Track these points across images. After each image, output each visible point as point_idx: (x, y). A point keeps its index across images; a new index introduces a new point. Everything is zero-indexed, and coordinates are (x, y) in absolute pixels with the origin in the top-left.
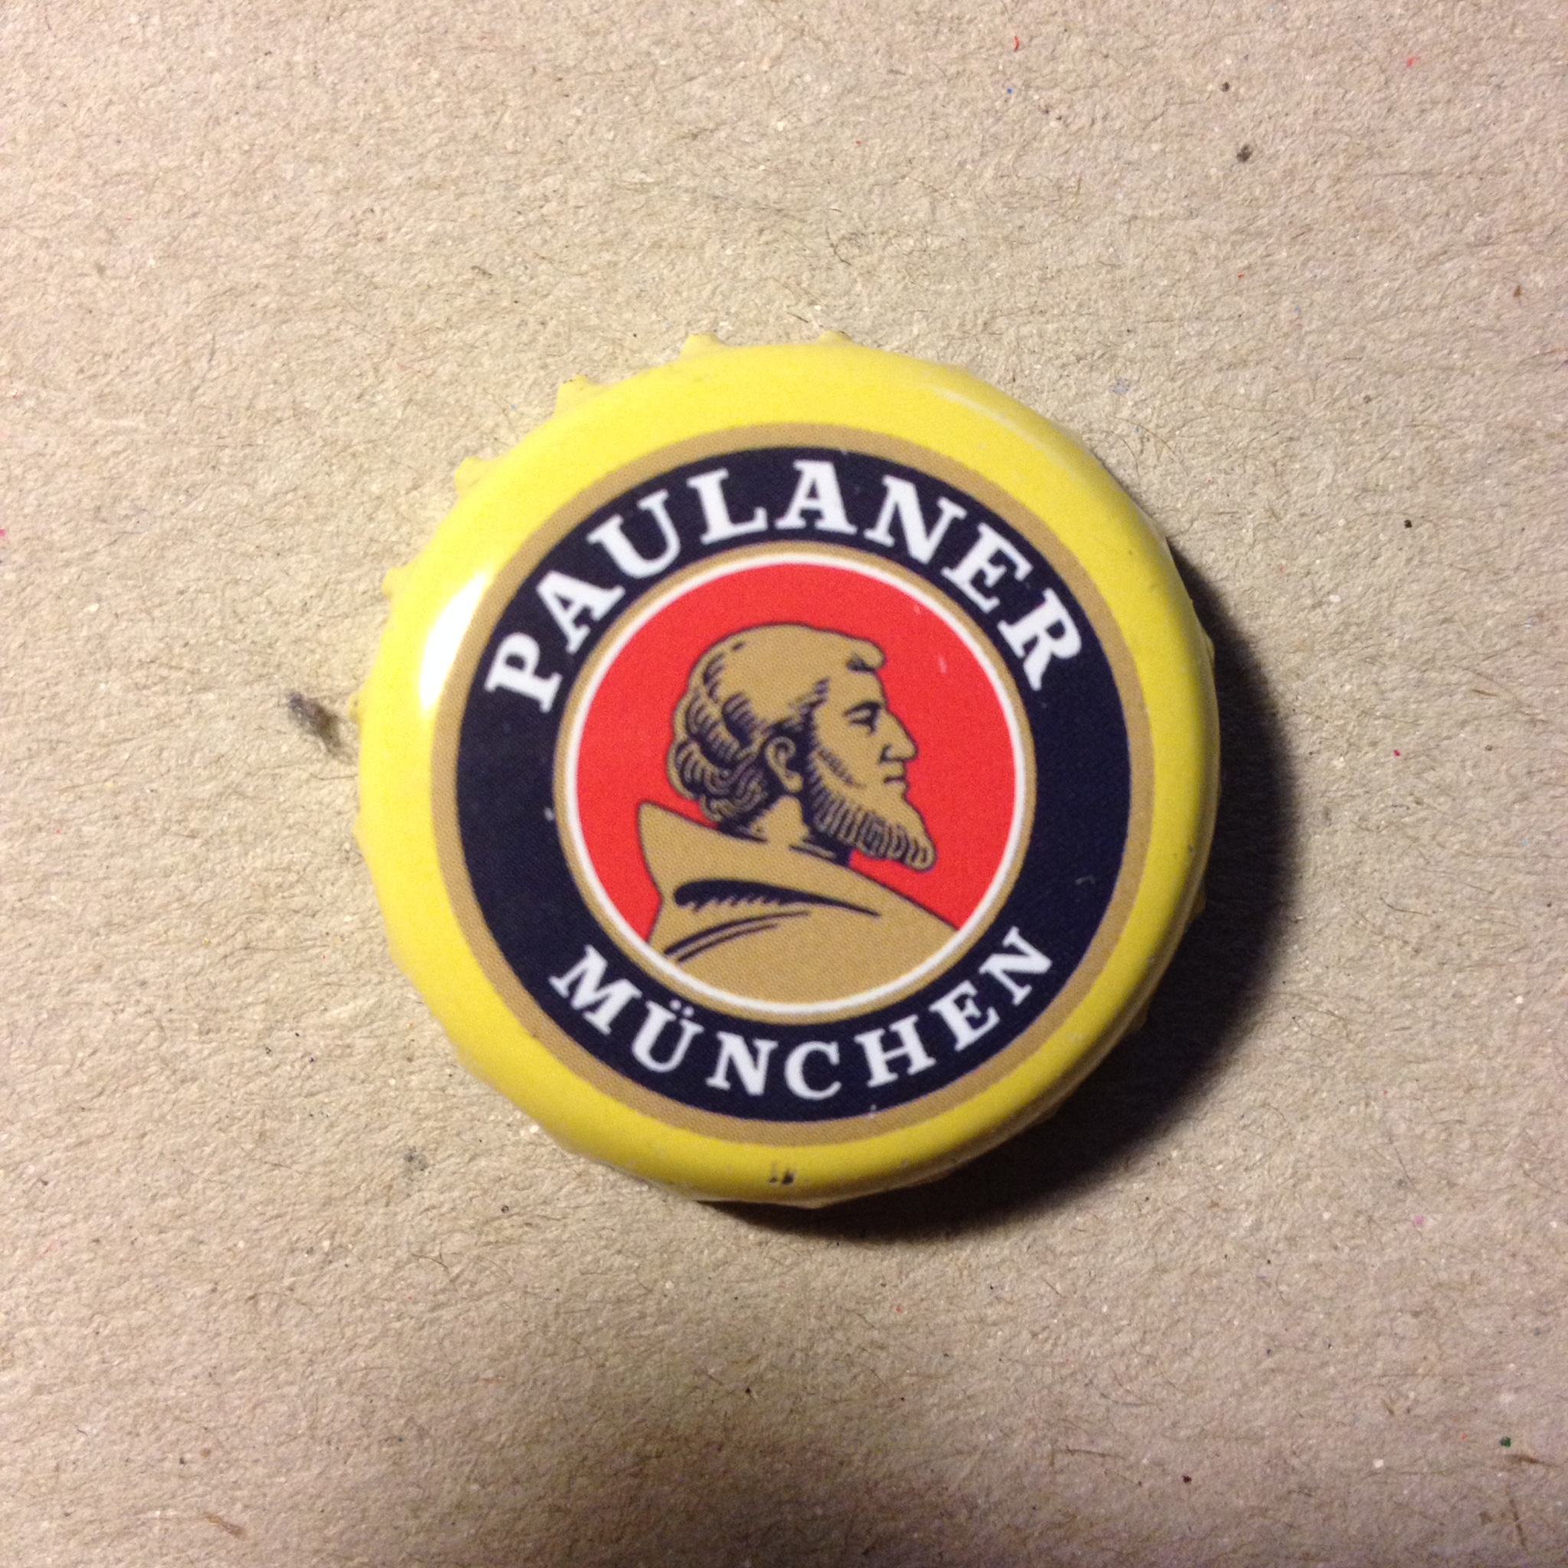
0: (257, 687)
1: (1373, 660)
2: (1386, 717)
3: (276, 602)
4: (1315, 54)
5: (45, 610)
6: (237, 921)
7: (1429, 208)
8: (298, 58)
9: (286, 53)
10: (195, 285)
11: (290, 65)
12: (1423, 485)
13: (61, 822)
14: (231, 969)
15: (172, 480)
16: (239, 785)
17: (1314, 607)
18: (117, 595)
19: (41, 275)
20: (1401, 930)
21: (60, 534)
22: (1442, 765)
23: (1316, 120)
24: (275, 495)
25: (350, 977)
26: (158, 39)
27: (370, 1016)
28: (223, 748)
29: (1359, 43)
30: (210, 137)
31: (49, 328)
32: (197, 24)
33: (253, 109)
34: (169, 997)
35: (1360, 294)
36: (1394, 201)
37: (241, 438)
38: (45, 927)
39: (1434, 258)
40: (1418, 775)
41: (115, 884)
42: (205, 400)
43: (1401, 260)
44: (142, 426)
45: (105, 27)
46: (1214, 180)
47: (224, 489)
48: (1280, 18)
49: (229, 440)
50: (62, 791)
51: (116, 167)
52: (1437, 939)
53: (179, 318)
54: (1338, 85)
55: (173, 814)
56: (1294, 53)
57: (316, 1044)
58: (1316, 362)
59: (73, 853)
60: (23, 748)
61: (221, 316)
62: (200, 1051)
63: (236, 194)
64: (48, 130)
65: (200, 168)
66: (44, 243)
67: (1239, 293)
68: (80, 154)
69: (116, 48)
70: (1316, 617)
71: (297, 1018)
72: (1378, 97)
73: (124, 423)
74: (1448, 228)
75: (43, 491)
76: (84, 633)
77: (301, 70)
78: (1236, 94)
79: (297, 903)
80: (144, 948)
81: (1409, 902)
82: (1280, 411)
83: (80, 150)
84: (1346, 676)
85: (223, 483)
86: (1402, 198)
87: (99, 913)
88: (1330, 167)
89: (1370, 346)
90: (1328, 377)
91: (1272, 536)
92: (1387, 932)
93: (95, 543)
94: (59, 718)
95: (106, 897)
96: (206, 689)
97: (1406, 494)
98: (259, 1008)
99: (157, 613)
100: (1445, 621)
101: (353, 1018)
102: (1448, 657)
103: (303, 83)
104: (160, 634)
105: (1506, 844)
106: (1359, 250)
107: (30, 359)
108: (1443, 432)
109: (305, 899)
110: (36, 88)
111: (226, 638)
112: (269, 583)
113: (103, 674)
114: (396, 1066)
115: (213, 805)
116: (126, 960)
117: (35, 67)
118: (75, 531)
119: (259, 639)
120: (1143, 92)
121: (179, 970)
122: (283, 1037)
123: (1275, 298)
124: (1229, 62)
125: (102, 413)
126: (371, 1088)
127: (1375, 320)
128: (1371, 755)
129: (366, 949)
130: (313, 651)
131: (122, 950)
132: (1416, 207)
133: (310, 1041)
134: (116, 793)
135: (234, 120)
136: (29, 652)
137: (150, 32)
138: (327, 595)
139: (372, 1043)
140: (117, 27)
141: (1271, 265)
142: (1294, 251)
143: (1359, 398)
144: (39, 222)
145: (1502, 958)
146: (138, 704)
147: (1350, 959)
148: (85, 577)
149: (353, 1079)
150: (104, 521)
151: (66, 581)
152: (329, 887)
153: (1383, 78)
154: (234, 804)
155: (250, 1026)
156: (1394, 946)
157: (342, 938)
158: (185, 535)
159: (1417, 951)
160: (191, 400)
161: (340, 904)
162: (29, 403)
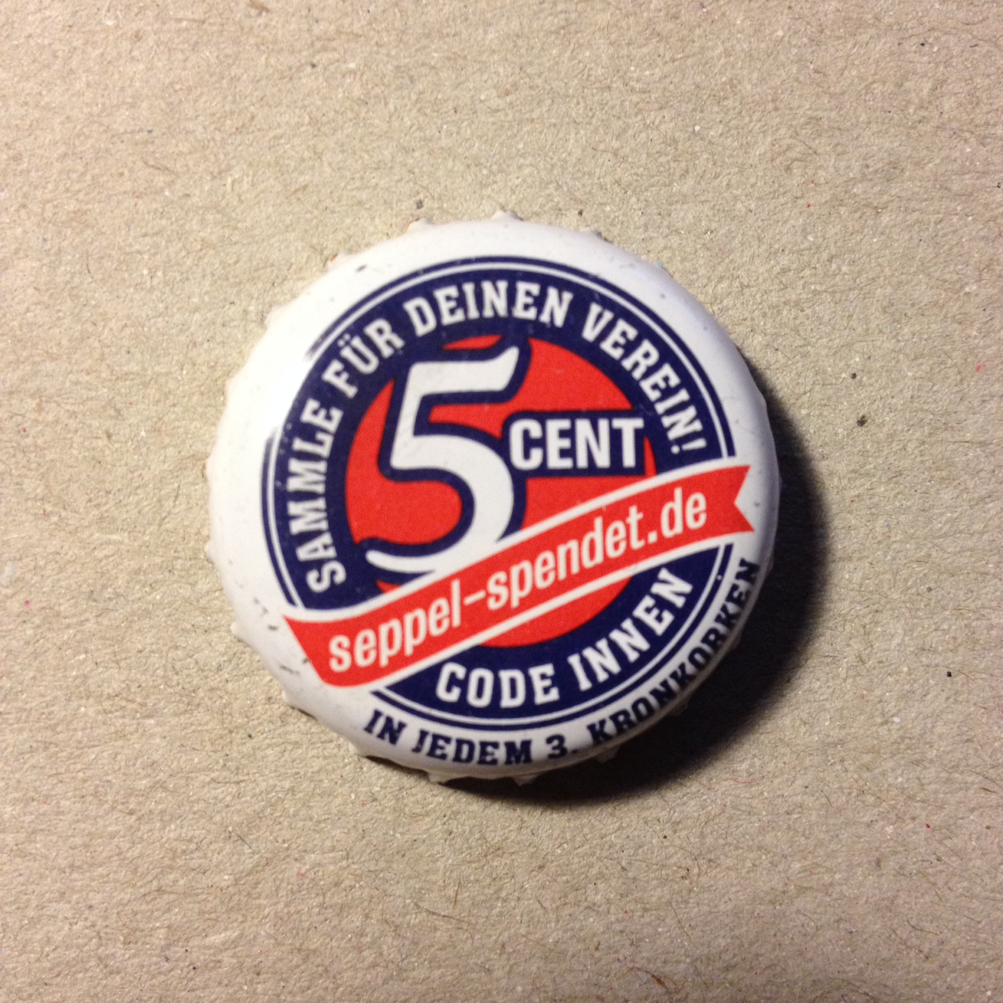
0: (182, 718)
1: (918, 763)
2: (923, 801)
3: (201, 663)
4: (916, 358)
5: (50, 655)
6: (155, 872)
7: (982, 466)
8: (251, 308)
9: (244, 303)
10: (170, 451)
11: (245, 312)
12: (961, 650)
13: (47, 797)
14: (148, 903)
15: (142, 578)
16: (165, 782)
17: (882, 724)
18: (97, 650)
19: (69, 436)
20: (918, 942)
21: (65, 607)
22: (957, 836)
23: (912, 402)
24: (208, 593)
25: (224, 916)
26: (161, 286)
27: (235, 943)
28: (155, 757)
29: (946, 353)
30: (189, 355)
31: (71, 470)
32: (187, 279)
33: (219, 339)
34: (106, 918)
35: (930, 520)
36: (960, 460)
37: (190, 553)
38: (31, 864)
39: (982, 499)
40: (940, 842)
41: (78, 841)
42: (169, 526)
43: (960, 499)
44: (126, 541)
45: (126, 275)
46: (840, 436)
47: (175, 586)
48: (894, 333)
49: (182, 554)
50: (49, 776)
51: (125, 369)
52: (941, 950)
53: (157, 472)
54: (929, 380)
55: (119, 798)
56: (901, 357)
57: (198, 958)
58: (898, 561)
59: (53, 817)
60: (27, 746)
61: (185, 473)
62: (123, 955)
63: (202, 394)
64: (82, 340)
65: (181, 374)
66: (73, 414)
67: (850, 512)
68: (102, 358)
69: (132, 290)
70: (883, 731)
71: (187, 940)
72: (955, 389)
73: (115, 537)
74: (993, 479)
75: (56, 577)
76: (74, 673)
77: (252, 316)
78: (861, 382)
79: (194, 863)
80: (93, 884)
81: (927, 925)
82: (871, 592)
83: (103, 354)
84: (899, 772)
85: (176, 581)
86: (964, 458)
87: (66, 858)
88: (918, 434)
89: (934, 554)
90: (904, 573)
91: (859, 675)
92: (909, 944)
93: (87, 615)
94: (53, 728)
95: (71, 848)
96: (149, 716)
97: (950, 654)
98: (163, 931)
99: (123, 664)
100: (968, 741)
101: (224, 943)
102: (968, 765)
103: (252, 325)
104: (123, 678)
105: (993, 891)
106: (932, 491)
107: (57, 489)
108: (977, 615)
109: (200, 861)
110: (77, 310)
111: (166, 683)
112: (198, 650)
113: (84, 701)
114: (249, 978)
115: (146, 794)
116: (80, 891)
117: (77, 297)
118: (76, 605)
119: (186, 686)
120: (799, 375)
121: (115, 900)
122: (178, 951)
123: (873, 517)
124: (857, 359)
125: (101, 530)
126: (231, 991)
127: (940, 537)
128: (911, 826)
129: (236, 898)
130: (221, 697)
131: (79, 883)
132: (972, 465)
133: (194, 956)
134: (84, 781)
135: (206, 346)
136: (37, 683)
137: (155, 281)
138: (234, 662)
139: (235, 961)
140: (134, 275)
141: (873, 496)
142: (889, 487)
143: (923, 588)
144: (71, 401)
145: (981, 965)
146: (104, 723)
147: (883, 960)
148: (78, 637)
149: (220, 983)
150: (95, 600)
151: (66, 637)
152: (216, 855)
153: (959, 377)
154: (160, 795)
155: (157, 942)
156: (912, 954)
157: (221, 890)
158: (148, 613)
159: (927, 958)
160: (160, 525)
161: (221, 867)
162: (55, 519)
